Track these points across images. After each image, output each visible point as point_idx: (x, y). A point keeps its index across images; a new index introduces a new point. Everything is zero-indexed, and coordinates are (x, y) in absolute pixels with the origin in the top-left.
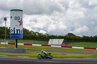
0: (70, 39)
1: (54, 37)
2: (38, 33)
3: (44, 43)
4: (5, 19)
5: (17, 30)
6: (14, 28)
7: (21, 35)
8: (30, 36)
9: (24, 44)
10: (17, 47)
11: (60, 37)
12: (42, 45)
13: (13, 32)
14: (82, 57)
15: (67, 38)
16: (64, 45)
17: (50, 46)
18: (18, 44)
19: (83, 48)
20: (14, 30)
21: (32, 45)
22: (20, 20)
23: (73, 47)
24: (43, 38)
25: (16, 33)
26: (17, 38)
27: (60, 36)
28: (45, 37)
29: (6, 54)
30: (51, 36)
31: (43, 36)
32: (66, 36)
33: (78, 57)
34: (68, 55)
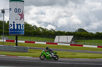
0: (80, 36)
1: (61, 34)
2: (42, 28)
3: (49, 40)
4: (3, 12)
5: (18, 25)
6: (14, 22)
7: (22, 30)
8: (32, 32)
9: (26, 42)
10: (17, 45)
11: (69, 34)
12: (47, 43)
13: (12, 27)
14: (95, 58)
15: (77, 35)
16: (73, 43)
17: (57, 44)
18: (18, 41)
19: (96, 47)
20: (14, 25)
21: (34, 43)
22: (21, 13)
23: (84, 46)
24: (49, 35)
25: (16, 28)
26: (17, 34)
27: (69, 32)
28: (51, 34)
29: (4, 53)
30: (57, 32)
31: (48, 32)
32: (76, 32)
33: (91, 58)
34: (79, 55)
